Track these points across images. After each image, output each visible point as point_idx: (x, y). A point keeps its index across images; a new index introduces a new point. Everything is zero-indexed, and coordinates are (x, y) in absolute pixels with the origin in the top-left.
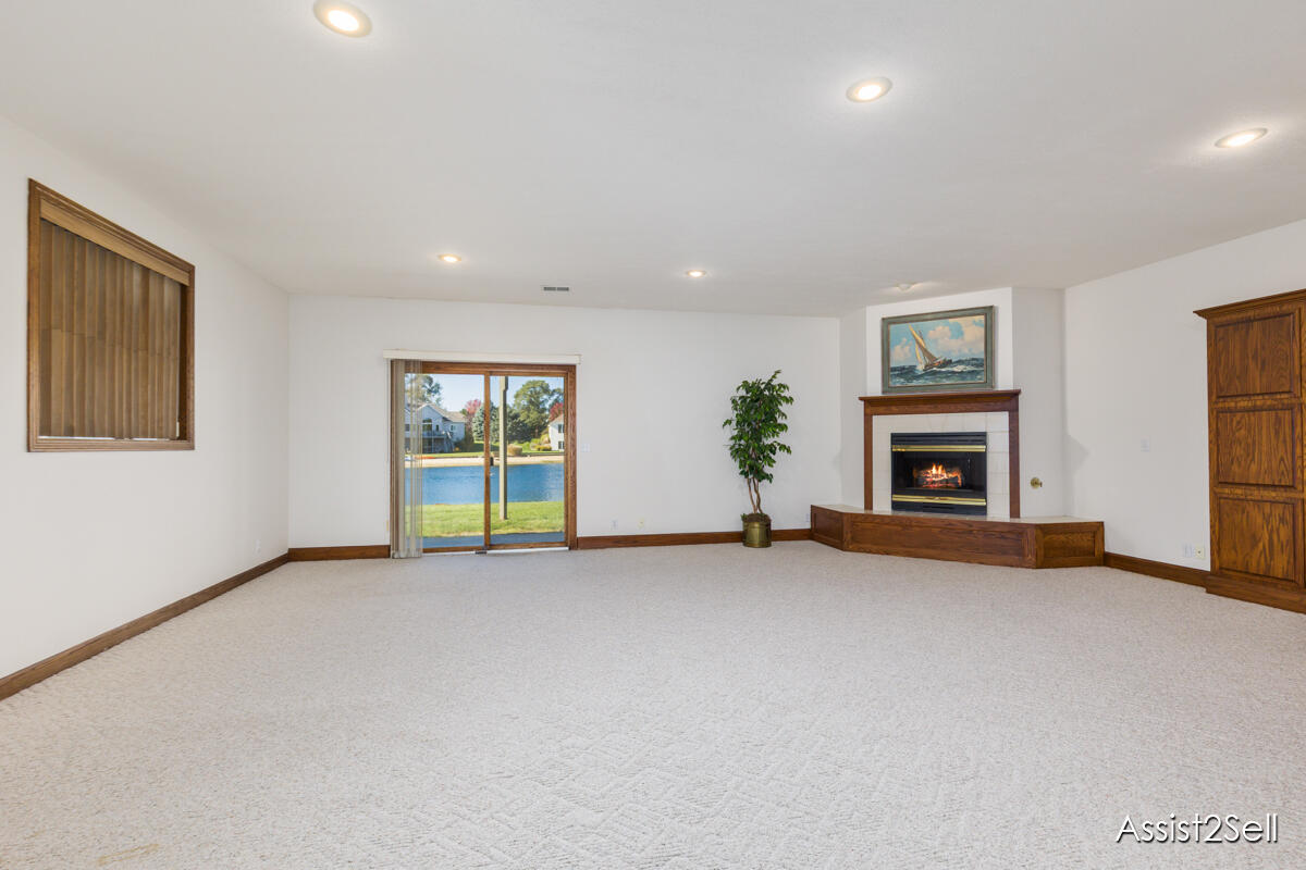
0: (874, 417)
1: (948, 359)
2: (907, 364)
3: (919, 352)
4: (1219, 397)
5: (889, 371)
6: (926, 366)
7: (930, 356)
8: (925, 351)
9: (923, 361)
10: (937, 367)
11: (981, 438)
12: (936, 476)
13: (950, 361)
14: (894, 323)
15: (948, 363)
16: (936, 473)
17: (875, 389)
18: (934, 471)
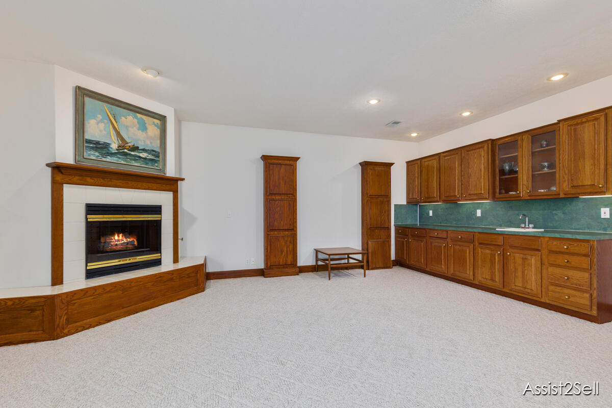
0: (65, 185)
1: (136, 145)
2: (103, 140)
3: (113, 132)
4: (270, 194)
5: (81, 141)
6: (119, 147)
7: (123, 139)
8: (118, 134)
9: (116, 142)
10: (127, 150)
11: (157, 210)
12: (118, 240)
13: (138, 147)
14: (90, 97)
15: (135, 148)
16: (118, 239)
17: (67, 156)
18: (116, 237)
